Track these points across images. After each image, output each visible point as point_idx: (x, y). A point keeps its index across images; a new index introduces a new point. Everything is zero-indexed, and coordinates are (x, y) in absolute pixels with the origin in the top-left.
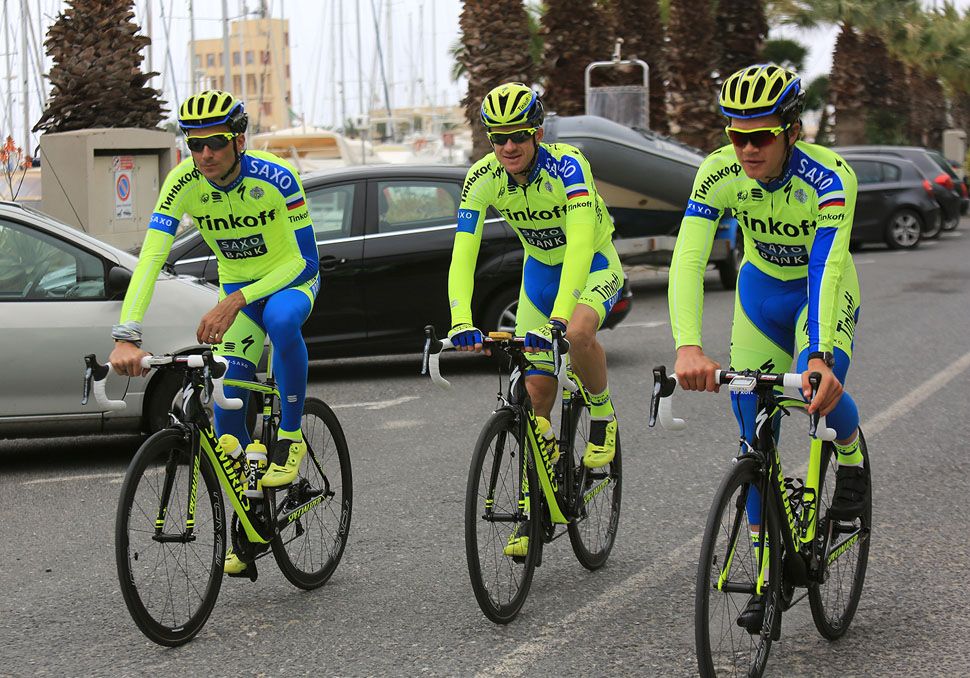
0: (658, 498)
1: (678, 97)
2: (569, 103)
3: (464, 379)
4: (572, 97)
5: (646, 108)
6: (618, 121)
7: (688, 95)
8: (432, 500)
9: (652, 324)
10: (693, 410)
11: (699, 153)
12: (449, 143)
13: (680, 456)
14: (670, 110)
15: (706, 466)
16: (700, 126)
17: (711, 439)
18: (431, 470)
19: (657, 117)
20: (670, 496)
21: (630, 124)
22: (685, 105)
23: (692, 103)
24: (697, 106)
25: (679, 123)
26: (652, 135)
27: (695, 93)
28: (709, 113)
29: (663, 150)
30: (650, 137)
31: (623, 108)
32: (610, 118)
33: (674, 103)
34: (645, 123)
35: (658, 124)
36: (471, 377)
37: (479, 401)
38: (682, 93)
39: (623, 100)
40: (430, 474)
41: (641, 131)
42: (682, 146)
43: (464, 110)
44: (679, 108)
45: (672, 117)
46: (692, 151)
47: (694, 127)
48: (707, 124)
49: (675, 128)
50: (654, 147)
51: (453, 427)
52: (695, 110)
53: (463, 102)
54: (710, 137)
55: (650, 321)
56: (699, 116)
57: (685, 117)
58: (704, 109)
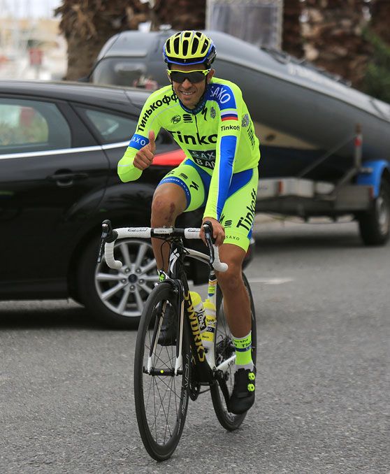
0: (280, 467)
1: (316, 15)
2: (184, 18)
3: (53, 333)
4: (189, 10)
5: (278, 25)
6: (245, 39)
7: (329, 14)
8: (18, 461)
9: (276, 281)
10: (323, 376)
11: (340, 82)
12: (36, 62)
13: (307, 423)
14: (306, 31)
15: (337, 435)
16: (342, 51)
17: (343, 408)
18: (15, 429)
19: (291, 39)
20: (294, 465)
21: (259, 44)
22: (324, 26)
23: (333, 24)
24: (339, 26)
25: (317, 47)
26: (284, 57)
27: (338, 11)
28: (353, 36)
29: (297, 76)
30: (281, 59)
31: (250, 25)
32: (234, 34)
33: (311, 23)
34: (276, 42)
35: (292, 46)
36: (62, 332)
37: (71, 357)
38: (322, 11)
39: (251, 16)
40: (15, 433)
41: (272, 52)
42: (320, 72)
43: (59, 19)
44: (316, 30)
45: (309, 40)
46: (332, 78)
47: (334, 54)
48: (349, 50)
49: (311, 53)
50: (286, 72)
51: (41, 384)
52: (337, 32)
53: (57, 11)
54: (353, 65)
55: (274, 277)
56: (342, 40)
57: (325, 40)
58: (348, 30)
